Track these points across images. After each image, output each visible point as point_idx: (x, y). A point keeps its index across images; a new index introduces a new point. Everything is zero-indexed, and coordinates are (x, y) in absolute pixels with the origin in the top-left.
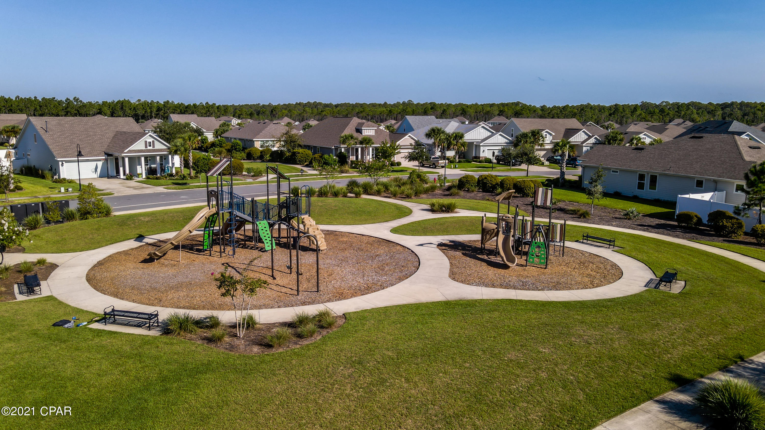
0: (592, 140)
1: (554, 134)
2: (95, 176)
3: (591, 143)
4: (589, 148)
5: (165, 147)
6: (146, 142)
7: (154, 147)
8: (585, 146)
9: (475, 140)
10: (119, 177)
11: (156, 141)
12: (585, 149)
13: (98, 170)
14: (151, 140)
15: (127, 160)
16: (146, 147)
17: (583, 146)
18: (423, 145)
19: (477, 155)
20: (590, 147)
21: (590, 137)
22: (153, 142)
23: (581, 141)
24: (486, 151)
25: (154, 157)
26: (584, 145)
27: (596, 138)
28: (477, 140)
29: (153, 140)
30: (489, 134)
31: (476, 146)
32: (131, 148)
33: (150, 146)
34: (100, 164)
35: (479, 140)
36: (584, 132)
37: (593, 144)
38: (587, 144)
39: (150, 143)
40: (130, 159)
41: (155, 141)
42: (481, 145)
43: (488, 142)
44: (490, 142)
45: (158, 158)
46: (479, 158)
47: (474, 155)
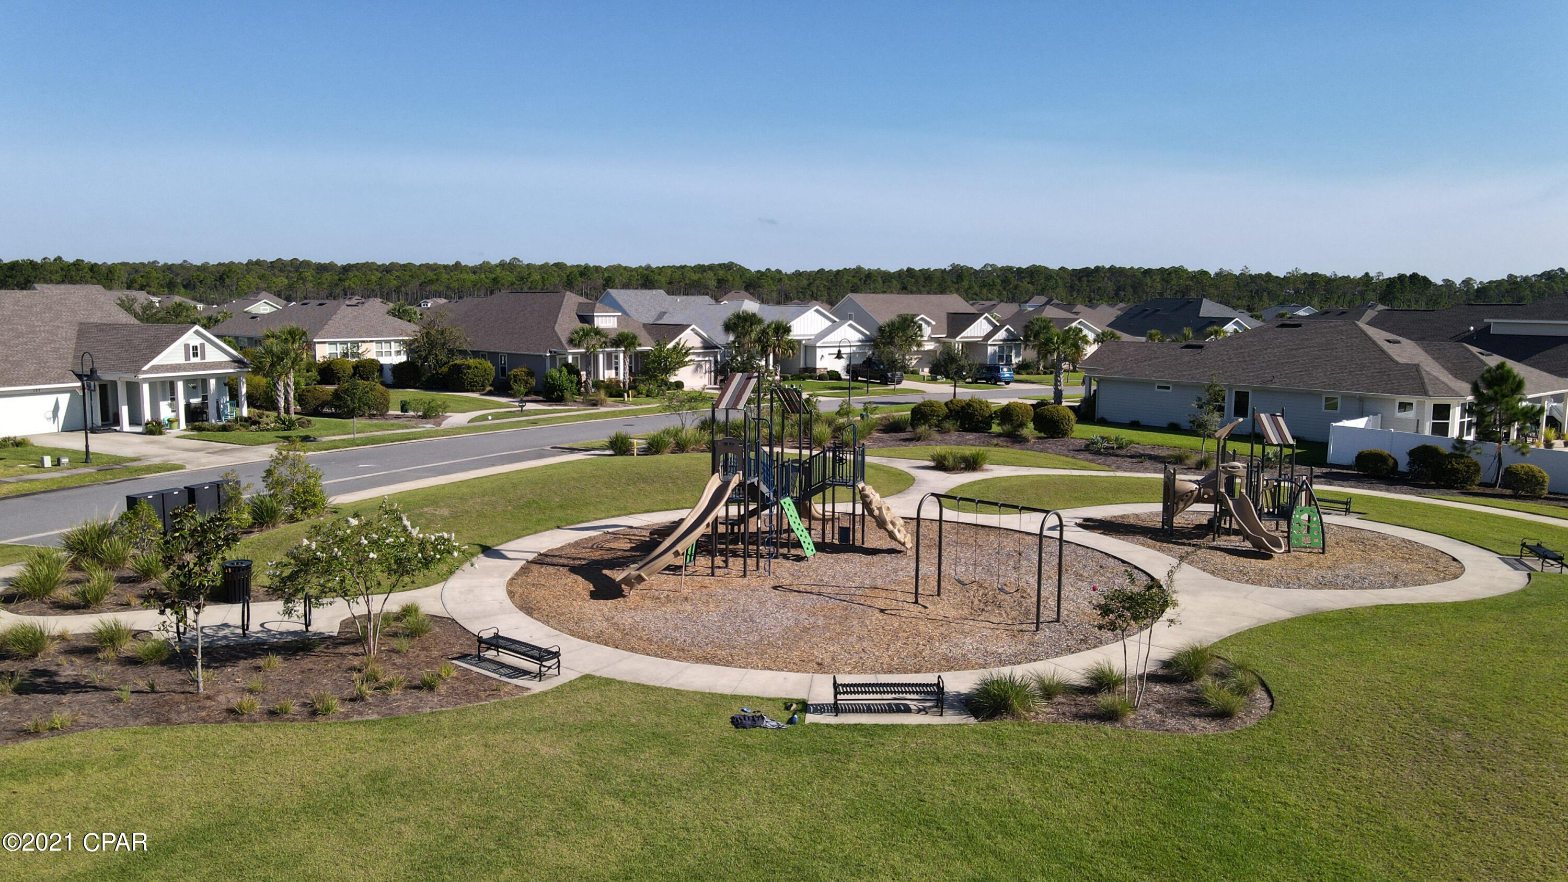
0: (1002, 334)
1: (934, 323)
2: (54, 427)
3: (1001, 338)
4: (996, 348)
5: (227, 358)
6: (187, 346)
7: (203, 357)
8: (991, 345)
9: (804, 335)
10: (118, 428)
11: (208, 345)
12: (990, 350)
13: (60, 414)
14: (197, 341)
15: (146, 388)
16: (187, 358)
17: (987, 345)
18: (719, 348)
19: (809, 366)
20: (999, 347)
21: (996, 329)
22: (202, 345)
23: (983, 335)
24: (826, 356)
25: (204, 381)
26: (989, 342)
27: (1007, 330)
28: (807, 335)
29: (203, 341)
30: (828, 323)
31: (806, 346)
32: (156, 361)
33: (195, 355)
34: (64, 399)
35: (811, 335)
36: (986, 318)
37: (1004, 340)
38: (994, 341)
39: (195, 348)
40: (153, 384)
41: (206, 343)
42: (818, 345)
43: (829, 341)
44: (833, 340)
45: (213, 382)
46: (815, 369)
47: (802, 365)
